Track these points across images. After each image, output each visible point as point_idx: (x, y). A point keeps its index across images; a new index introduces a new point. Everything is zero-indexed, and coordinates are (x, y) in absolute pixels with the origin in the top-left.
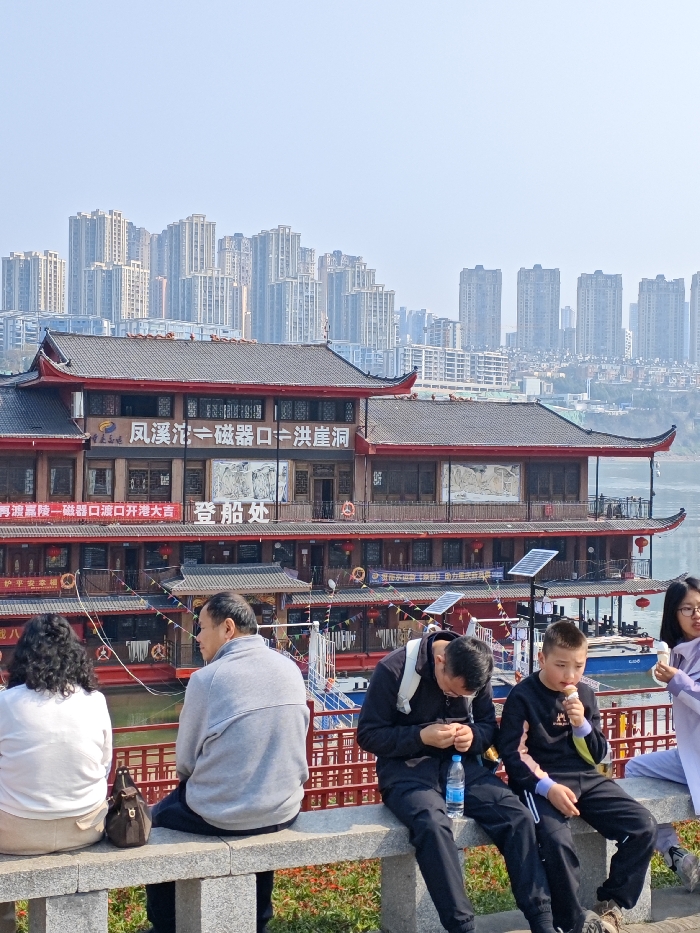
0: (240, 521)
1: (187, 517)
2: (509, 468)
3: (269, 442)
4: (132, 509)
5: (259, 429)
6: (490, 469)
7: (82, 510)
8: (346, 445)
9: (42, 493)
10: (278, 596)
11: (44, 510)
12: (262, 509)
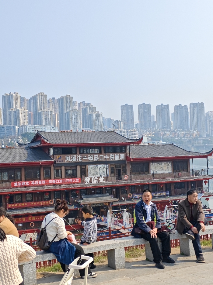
0: (97, 182)
1: (83, 182)
2: (168, 163)
3: (103, 159)
4: (67, 180)
5: (100, 156)
6: (163, 164)
7: (54, 182)
8: (124, 159)
9: (42, 177)
10: (109, 203)
11: (44, 182)
12: (103, 179)
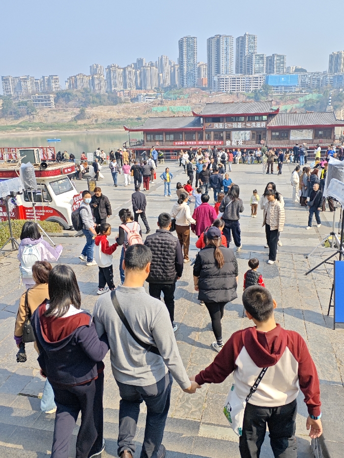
0: (236, 145)
1: (224, 144)
2: (310, 130)
3: (245, 126)
5: (243, 124)
6: (304, 131)
7: (204, 143)
8: (263, 127)
9: (196, 139)
11: (195, 143)
12: (242, 142)
